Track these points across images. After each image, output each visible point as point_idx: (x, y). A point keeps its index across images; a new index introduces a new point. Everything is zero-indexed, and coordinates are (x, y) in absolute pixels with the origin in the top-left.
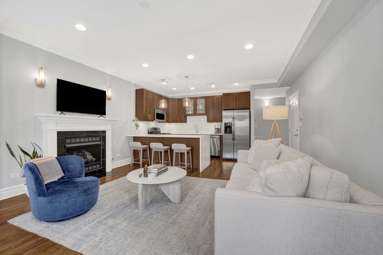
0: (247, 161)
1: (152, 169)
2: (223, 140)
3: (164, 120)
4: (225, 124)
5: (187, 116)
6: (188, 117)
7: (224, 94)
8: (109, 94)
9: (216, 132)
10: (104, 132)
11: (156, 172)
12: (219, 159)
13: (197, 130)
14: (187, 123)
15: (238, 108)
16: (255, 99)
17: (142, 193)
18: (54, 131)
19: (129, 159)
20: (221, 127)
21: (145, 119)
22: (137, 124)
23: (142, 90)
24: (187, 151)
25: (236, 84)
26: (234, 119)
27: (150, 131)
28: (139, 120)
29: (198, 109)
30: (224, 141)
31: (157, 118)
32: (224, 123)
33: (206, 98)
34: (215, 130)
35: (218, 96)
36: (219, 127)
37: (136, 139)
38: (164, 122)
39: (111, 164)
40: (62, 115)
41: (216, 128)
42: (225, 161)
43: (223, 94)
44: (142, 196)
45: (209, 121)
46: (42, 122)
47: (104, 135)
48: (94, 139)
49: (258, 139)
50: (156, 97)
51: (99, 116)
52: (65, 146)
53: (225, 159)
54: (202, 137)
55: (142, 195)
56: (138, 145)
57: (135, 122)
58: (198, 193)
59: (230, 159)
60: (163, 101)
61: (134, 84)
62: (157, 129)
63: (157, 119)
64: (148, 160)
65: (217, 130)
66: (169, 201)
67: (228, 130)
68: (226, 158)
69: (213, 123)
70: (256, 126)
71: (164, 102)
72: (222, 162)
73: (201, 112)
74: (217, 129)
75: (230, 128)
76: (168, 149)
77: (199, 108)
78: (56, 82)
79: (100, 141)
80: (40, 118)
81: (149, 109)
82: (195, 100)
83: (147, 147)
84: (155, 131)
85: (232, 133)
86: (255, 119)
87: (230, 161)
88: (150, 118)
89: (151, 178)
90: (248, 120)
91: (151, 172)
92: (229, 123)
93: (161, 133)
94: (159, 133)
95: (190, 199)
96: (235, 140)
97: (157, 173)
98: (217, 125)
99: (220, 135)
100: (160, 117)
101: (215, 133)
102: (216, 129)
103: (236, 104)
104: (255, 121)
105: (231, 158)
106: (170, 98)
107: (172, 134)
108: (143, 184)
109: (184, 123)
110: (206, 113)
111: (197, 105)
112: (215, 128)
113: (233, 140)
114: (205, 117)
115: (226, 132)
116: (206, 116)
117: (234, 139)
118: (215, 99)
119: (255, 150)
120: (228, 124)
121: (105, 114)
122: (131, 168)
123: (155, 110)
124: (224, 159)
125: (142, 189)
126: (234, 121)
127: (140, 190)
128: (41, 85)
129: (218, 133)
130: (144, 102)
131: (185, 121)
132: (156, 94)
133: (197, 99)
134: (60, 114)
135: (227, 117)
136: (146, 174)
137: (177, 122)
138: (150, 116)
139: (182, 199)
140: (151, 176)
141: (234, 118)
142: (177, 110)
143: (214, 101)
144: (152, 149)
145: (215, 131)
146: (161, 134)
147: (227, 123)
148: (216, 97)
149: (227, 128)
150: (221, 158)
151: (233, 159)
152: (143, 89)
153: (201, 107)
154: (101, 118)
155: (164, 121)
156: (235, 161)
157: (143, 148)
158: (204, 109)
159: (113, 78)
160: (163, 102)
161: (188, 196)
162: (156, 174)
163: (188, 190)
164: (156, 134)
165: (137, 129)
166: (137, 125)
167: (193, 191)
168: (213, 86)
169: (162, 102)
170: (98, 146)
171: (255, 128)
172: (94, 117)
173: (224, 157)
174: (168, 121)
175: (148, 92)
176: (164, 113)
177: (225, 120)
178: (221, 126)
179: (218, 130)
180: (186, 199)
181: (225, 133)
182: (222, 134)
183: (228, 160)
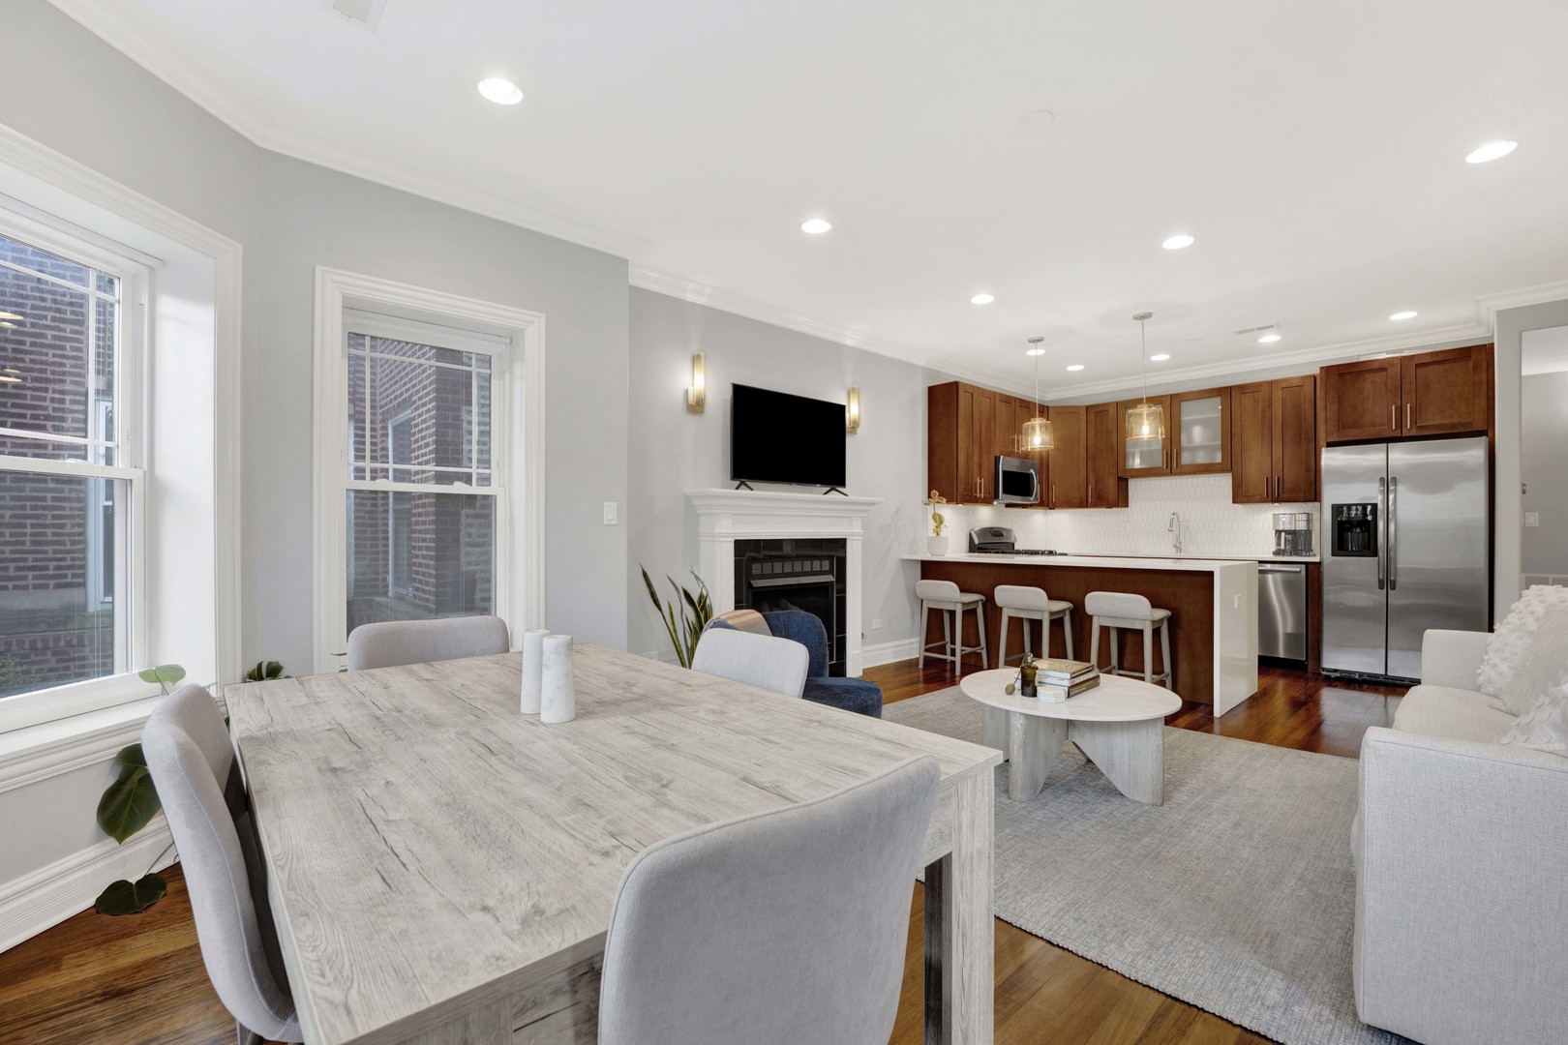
0: (1481, 679)
1: (1046, 673)
2: (1326, 589)
3: (1032, 498)
4: (1337, 509)
5: (1127, 480)
6: (1133, 485)
7: (1328, 371)
8: (852, 412)
9: (1282, 547)
10: (840, 544)
11: (1067, 683)
12: (1300, 673)
13: (1178, 538)
14: (1127, 506)
15: (1414, 433)
16: (1523, 374)
17: (1025, 745)
18: (728, 539)
19: (908, 641)
20: (1308, 525)
21: (967, 497)
22: (940, 516)
23: (952, 388)
24: (1153, 622)
25: (1404, 316)
26: (1391, 488)
27: (976, 542)
28: (945, 500)
29: (1184, 442)
30: (1330, 596)
31: (1005, 492)
32: (1333, 506)
33: (1228, 394)
34: (1279, 538)
35: (1291, 379)
36: (1302, 526)
37: (931, 570)
38: (1031, 506)
39: (860, 651)
40: (744, 492)
41: (1285, 531)
42: (1335, 687)
43: (1322, 368)
44: (1025, 758)
45: (1240, 495)
46: (699, 512)
47: (840, 554)
48: (817, 566)
49: (1548, 584)
50: (1002, 410)
51: (827, 489)
52: (750, 585)
53: (1333, 675)
54: (1222, 569)
55: (1024, 753)
56: (947, 593)
57: (930, 509)
58: (1229, 788)
59: (1365, 677)
60: (1037, 422)
61: (924, 368)
62: (1002, 535)
63: (1004, 496)
64: (977, 650)
65: (1289, 537)
66: (1111, 791)
67: (1355, 537)
68: (1342, 671)
69: (1270, 504)
70: (1533, 520)
71: (1041, 426)
72: (1318, 690)
73: (1202, 459)
74: (1288, 532)
75: (1368, 530)
76: (1064, 611)
77: (1190, 439)
78: (729, 394)
79: (830, 572)
80: (695, 503)
81: (976, 458)
82: (1171, 405)
83: (977, 601)
84: (993, 539)
85: (1375, 554)
86: (1523, 485)
87: (1366, 686)
88: (980, 492)
89: (1053, 700)
90: (1481, 488)
91: (1047, 681)
92: (1360, 508)
93: (1016, 548)
94: (1009, 548)
95: (1197, 799)
96: (1394, 588)
97: (1070, 688)
98: (1288, 515)
99: (1306, 563)
100: (1018, 486)
101: (1276, 553)
102: (1283, 534)
103: (1400, 411)
104: (1524, 492)
105: (1369, 675)
106: (1055, 407)
107: (1066, 555)
108: (1028, 717)
109: (1114, 509)
110: (1230, 462)
111: (1183, 426)
112: (1278, 532)
113: (1381, 588)
114: (1224, 483)
115: (1340, 547)
116: (1231, 474)
117: (1387, 583)
118: (1278, 395)
119: (1531, 633)
120: (1353, 512)
121: (843, 484)
122: (921, 673)
123: (997, 459)
124: (1328, 677)
125: (1025, 733)
126: (1391, 497)
127: (1016, 733)
128: (697, 407)
129: (1295, 552)
130: (962, 432)
131: (1121, 500)
132: (1001, 394)
133: (1182, 403)
134: (737, 488)
135: (1346, 476)
136: (1029, 686)
137: (1083, 504)
138: (980, 483)
139: (1165, 794)
140: (1052, 693)
141: (1388, 483)
142: (1083, 453)
143: (1270, 405)
144: (1001, 609)
145: (1279, 544)
146: (1019, 552)
147: (1349, 506)
148: (1283, 385)
149: (1350, 529)
150: (1310, 668)
151: (1381, 679)
152: (956, 384)
153: (1201, 434)
154: (834, 495)
155: (1032, 500)
156: (1396, 687)
157: (964, 604)
158: (1220, 442)
159: (863, 357)
160: (1037, 429)
161: (1184, 789)
162: (1067, 689)
163: (1176, 769)
164: (1003, 553)
165: (938, 534)
166: (939, 520)
167: (1201, 776)
168: (1270, 338)
169: (1033, 428)
170: (824, 588)
171: (1526, 532)
172: (812, 493)
173: (1325, 665)
174: (1046, 503)
175: (975, 391)
176: (1032, 471)
177: (1334, 494)
178: (1309, 521)
179: (1296, 541)
180: (1180, 797)
181: (1333, 555)
182: (1316, 559)
183: (1349, 681)
